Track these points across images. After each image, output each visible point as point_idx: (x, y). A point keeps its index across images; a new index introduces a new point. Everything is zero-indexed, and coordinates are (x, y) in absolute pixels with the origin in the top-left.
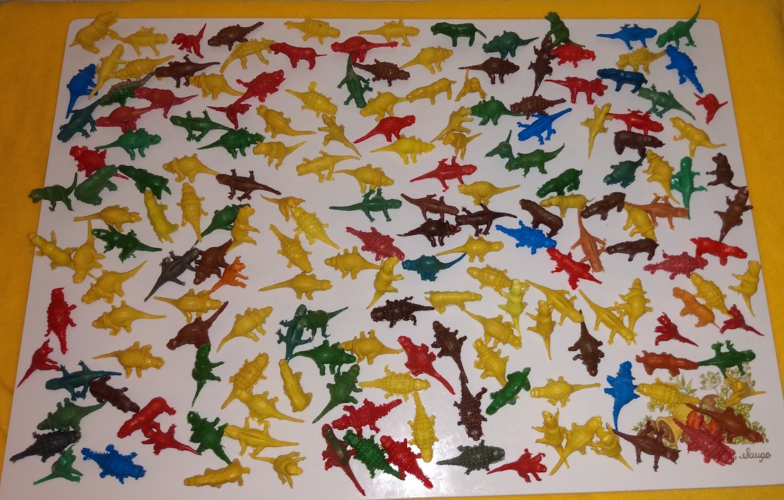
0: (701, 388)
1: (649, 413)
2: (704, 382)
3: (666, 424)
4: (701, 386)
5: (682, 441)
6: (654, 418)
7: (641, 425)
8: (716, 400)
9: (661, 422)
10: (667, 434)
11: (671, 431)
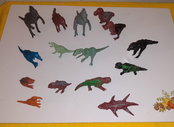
0: (171, 95)
1: (157, 101)
2: (172, 94)
3: (162, 104)
4: (171, 94)
5: (167, 109)
6: (159, 103)
7: (155, 104)
9: (161, 104)
10: (163, 107)
11: (163, 106)
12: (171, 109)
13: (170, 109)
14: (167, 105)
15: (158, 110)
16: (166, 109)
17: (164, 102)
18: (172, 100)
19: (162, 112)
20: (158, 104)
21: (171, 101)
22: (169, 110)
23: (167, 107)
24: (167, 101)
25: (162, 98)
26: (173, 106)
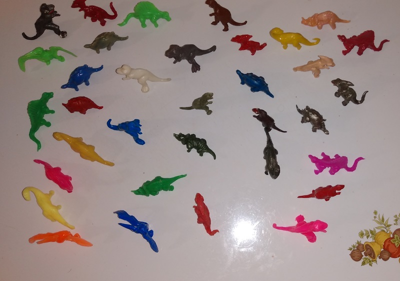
0: (395, 224)
6: (363, 243)
10: (371, 253)
12: (390, 258)
14: (382, 250)
15: (360, 260)
16: (378, 259)
17: (376, 241)
18: (395, 235)
19: (367, 265)
20: (361, 246)
21: (393, 238)
24: (383, 238)
25: (372, 232)
26: (397, 252)
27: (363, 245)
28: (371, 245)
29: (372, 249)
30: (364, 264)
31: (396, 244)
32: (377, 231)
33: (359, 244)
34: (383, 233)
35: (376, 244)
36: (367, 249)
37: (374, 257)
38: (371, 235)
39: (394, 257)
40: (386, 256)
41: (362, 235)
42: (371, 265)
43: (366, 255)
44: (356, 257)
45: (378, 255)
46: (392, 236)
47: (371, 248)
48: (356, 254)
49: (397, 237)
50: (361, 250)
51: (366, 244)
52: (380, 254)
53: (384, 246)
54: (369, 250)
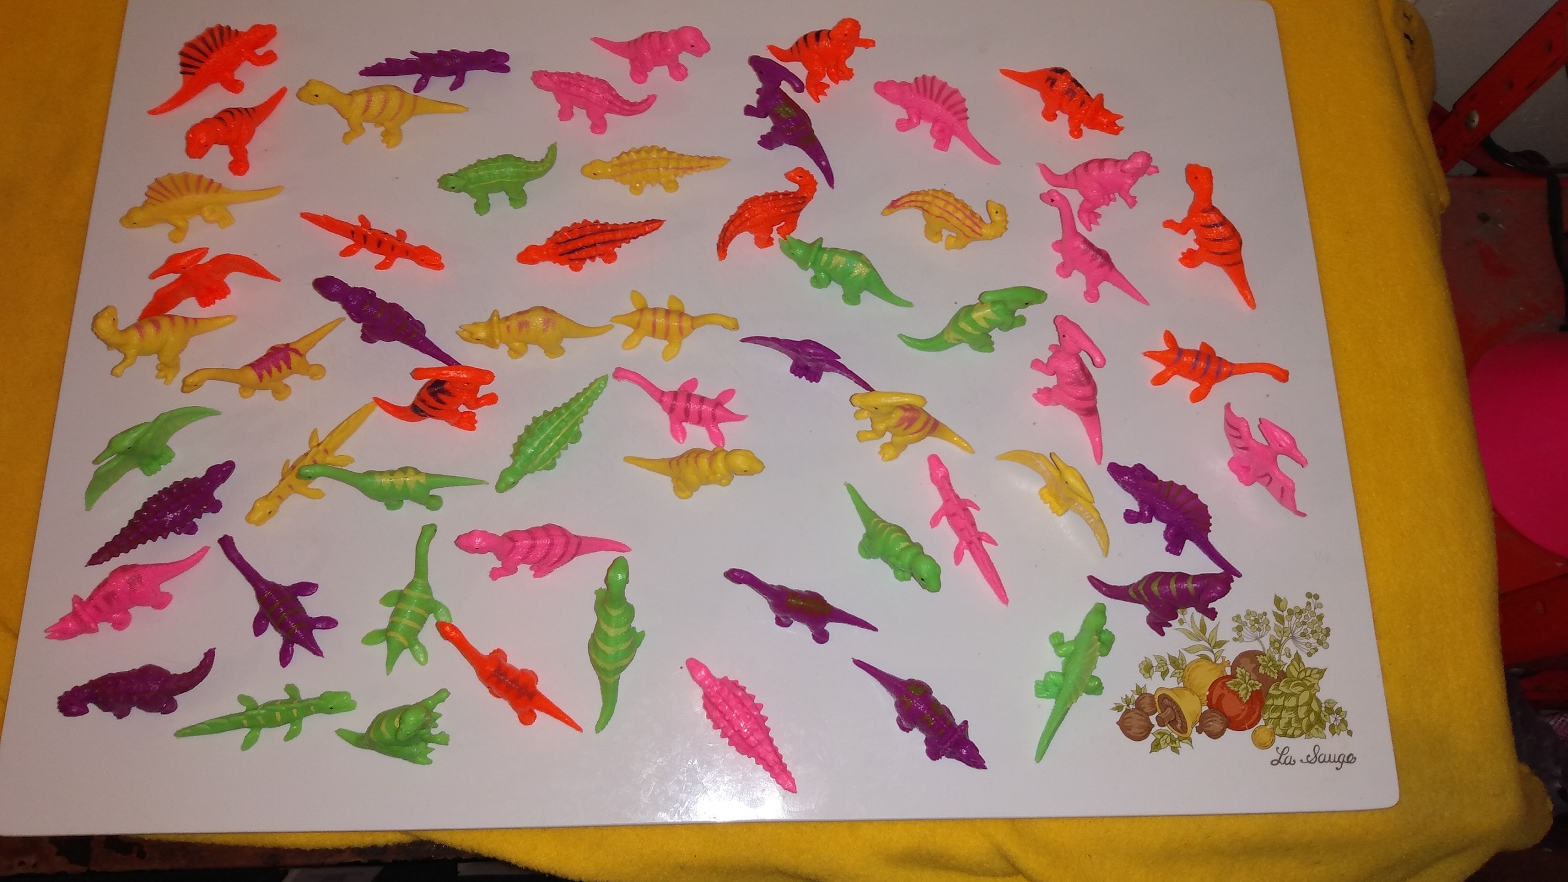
0: (1235, 639)
1: (1142, 681)
2: (1239, 629)
3: (1171, 700)
4: (1235, 634)
5: (1199, 731)
6: (1151, 690)
7: (1128, 701)
8: (1260, 660)
9: (1164, 697)
10: (1174, 718)
11: (1180, 712)
12: (1228, 730)
13: (1222, 733)
14: (1205, 708)
15: (1145, 737)
16: (1194, 735)
17: (1188, 686)
18: (1238, 670)
19: (1166, 751)
20: (1147, 700)
21: (1233, 676)
22: (1214, 735)
23: (1203, 717)
24: (1205, 678)
25: (1174, 662)
26: (1244, 714)
27: (1152, 696)
28: (1175, 699)
29: (1177, 706)
30: (1156, 747)
31: (1242, 694)
32: (1190, 658)
33: (1141, 693)
34: (1204, 662)
35: (1187, 693)
36: (1164, 708)
37: (1184, 729)
38: (1171, 670)
39: (1239, 727)
40: (1216, 725)
41: (1147, 669)
42: (1175, 750)
43: (1161, 723)
44: (1134, 731)
45: (1194, 723)
46: (1228, 671)
47: (1175, 703)
48: (1136, 722)
49: (1242, 675)
50: (1147, 710)
51: (1159, 693)
52: (1200, 721)
53: (1209, 698)
54: (1169, 709)
